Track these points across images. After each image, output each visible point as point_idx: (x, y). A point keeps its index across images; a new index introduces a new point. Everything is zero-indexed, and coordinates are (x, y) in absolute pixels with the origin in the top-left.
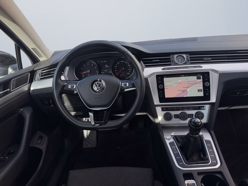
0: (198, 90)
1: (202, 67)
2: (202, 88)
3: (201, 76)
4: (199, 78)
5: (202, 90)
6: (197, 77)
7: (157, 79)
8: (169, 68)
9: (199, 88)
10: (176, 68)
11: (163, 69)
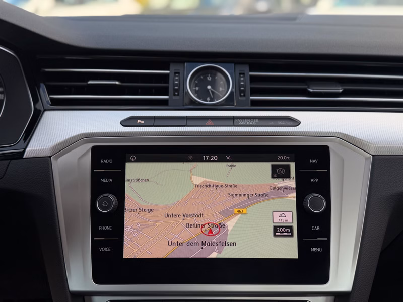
0: (276, 229)
1: (296, 123)
2: (290, 218)
3: (292, 165)
4: (281, 171)
5: (291, 228)
6: (274, 168)
7: (95, 163)
8: (154, 118)
9: (278, 220)
10: (187, 121)
11: (125, 123)
